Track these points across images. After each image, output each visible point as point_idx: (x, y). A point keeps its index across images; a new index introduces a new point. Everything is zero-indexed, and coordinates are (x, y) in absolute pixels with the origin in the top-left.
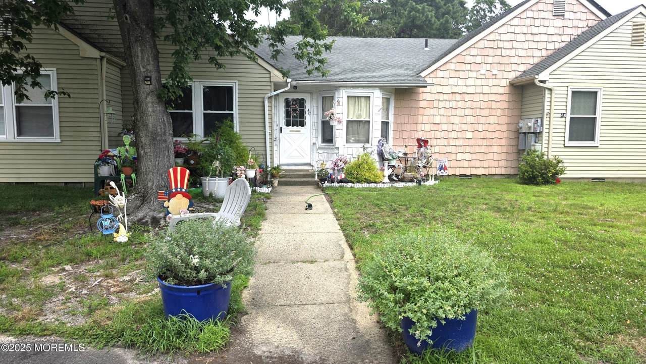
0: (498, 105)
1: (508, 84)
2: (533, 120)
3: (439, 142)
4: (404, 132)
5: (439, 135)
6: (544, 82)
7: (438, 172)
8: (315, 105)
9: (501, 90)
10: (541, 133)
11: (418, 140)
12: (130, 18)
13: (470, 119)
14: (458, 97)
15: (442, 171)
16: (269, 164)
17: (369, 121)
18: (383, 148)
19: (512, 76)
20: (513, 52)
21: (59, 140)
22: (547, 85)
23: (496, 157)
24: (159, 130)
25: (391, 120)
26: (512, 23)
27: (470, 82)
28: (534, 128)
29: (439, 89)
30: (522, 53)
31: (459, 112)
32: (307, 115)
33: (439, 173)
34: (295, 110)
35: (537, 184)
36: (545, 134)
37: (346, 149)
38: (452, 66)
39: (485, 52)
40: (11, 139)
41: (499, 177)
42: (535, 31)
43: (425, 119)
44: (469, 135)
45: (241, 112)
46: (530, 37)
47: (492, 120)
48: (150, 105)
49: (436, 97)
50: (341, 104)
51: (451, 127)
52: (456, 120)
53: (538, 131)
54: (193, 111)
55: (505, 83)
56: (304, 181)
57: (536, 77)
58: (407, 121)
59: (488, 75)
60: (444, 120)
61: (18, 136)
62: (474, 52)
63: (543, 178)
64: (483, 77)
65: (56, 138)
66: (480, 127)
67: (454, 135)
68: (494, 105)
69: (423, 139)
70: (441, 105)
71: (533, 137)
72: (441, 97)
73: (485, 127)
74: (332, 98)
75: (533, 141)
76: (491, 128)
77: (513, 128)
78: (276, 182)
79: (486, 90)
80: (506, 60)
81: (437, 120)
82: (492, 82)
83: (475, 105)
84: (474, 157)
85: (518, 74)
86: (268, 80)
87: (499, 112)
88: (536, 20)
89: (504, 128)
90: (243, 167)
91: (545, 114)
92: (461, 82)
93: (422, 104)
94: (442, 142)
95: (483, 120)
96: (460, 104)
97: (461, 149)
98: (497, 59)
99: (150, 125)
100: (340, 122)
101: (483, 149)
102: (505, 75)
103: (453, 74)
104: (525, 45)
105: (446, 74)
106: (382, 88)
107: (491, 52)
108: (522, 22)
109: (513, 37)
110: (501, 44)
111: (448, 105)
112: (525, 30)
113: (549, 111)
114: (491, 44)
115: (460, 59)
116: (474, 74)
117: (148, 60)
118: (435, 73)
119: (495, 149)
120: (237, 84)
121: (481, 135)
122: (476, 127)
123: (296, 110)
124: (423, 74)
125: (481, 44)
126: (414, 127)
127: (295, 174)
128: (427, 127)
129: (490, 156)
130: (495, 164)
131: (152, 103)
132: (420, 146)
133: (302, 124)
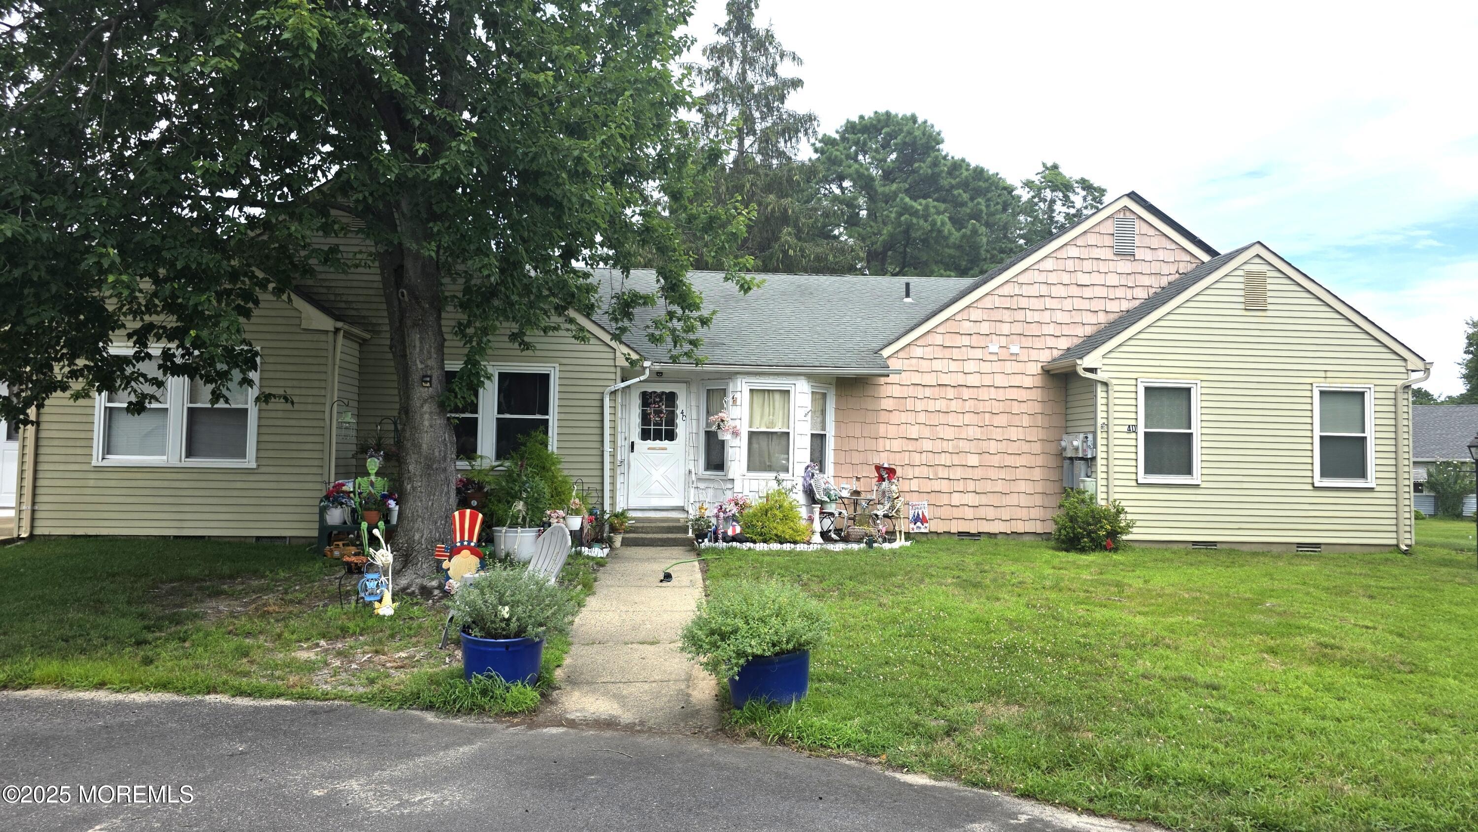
0: (1024, 408)
1: (1039, 371)
2: (1082, 436)
3: (917, 472)
4: (854, 453)
5: (917, 459)
6: (1093, 370)
7: (912, 526)
8: (693, 403)
9: (1028, 382)
10: (1094, 459)
11: (878, 468)
12: (409, 294)
13: (972, 432)
14: (951, 393)
15: (919, 524)
16: (607, 508)
17: (788, 433)
18: (812, 482)
19: (1046, 356)
20: (1046, 317)
21: (253, 465)
22: (1100, 376)
23: (1024, 501)
24: (437, 454)
25: (830, 432)
26: (1042, 266)
27: (970, 366)
28: (1084, 451)
29: (916, 378)
30: (1060, 317)
31: (952, 419)
32: (679, 421)
33: (913, 528)
34: (658, 412)
35: (1083, 550)
36: (1100, 462)
37: (746, 483)
38: (938, 339)
39: (997, 315)
40: (174, 461)
41: (1032, 538)
42: (1084, 279)
43: (892, 431)
44: (973, 460)
45: (563, 416)
46: (1075, 290)
47: (1013, 433)
48: (427, 416)
49: (911, 391)
50: (738, 403)
51: (939, 446)
52: (949, 433)
53: (1089, 456)
54: (480, 416)
55: (1035, 368)
56: (668, 539)
57: (1079, 362)
58: (858, 435)
59: (1004, 354)
60: (926, 431)
61: (187, 457)
62: (975, 314)
63: (1092, 540)
64: (995, 358)
65: (250, 461)
66: (993, 447)
67: (944, 459)
68: (1016, 408)
69: (886, 466)
70: (920, 405)
71: (1080, 466)
72: (920, 392)
73: (1002, 447)
74: (724, 392)
75: (1083, 473)
76: (1013, 448)
77: (1052, 448)
78: (618, 539)
79: (999, 380)
80: (1034, 330)
81: (914, 432)
82: (1010, 367)
83: (981, 407)
84: (984, 500)
85: (1056, 353)
86: (611, 363)
87: (1026, 421)
88: (1085, 262)
89: (1037, 448)
90: (561, 513)
91: (1099, 425)
92: (954, 366)
93: (886, 404)
94: (925, 471)
95: (997, 434)
96: (954, 405)
97: (960, 486)
98: (1018, 328)
99: (424, 446)
100: (736, 434)
101: (999, 486)
102: (1034, 355)
103: (939, 353)
104: (1067, 304)
105: (928, 352)
106: (809, 377)
107: (1007, 316)
108: (1061, 265)
109: (1044, 290)
110: (1024, 302)
111: (932, 406)
112: (1066, 278)
113: (1105, 421)
114: (1007, 303)
115: (950, 326)
116: (978, 353)
117: (429, 352)
118: (907, 349)
119: (1022, 486)
120: (557, 369)
121: (996, 460)
122: (984, 445)
123: (661, 412)
124: (886, 353)
125: (988, 303)
126: (870, 444)
127: (653, 525)
128: (896, 445)
129: (1013, 500)
130: (1023, 513)
131: (431, 413)
132: (881, 479)
133: (671, 436)
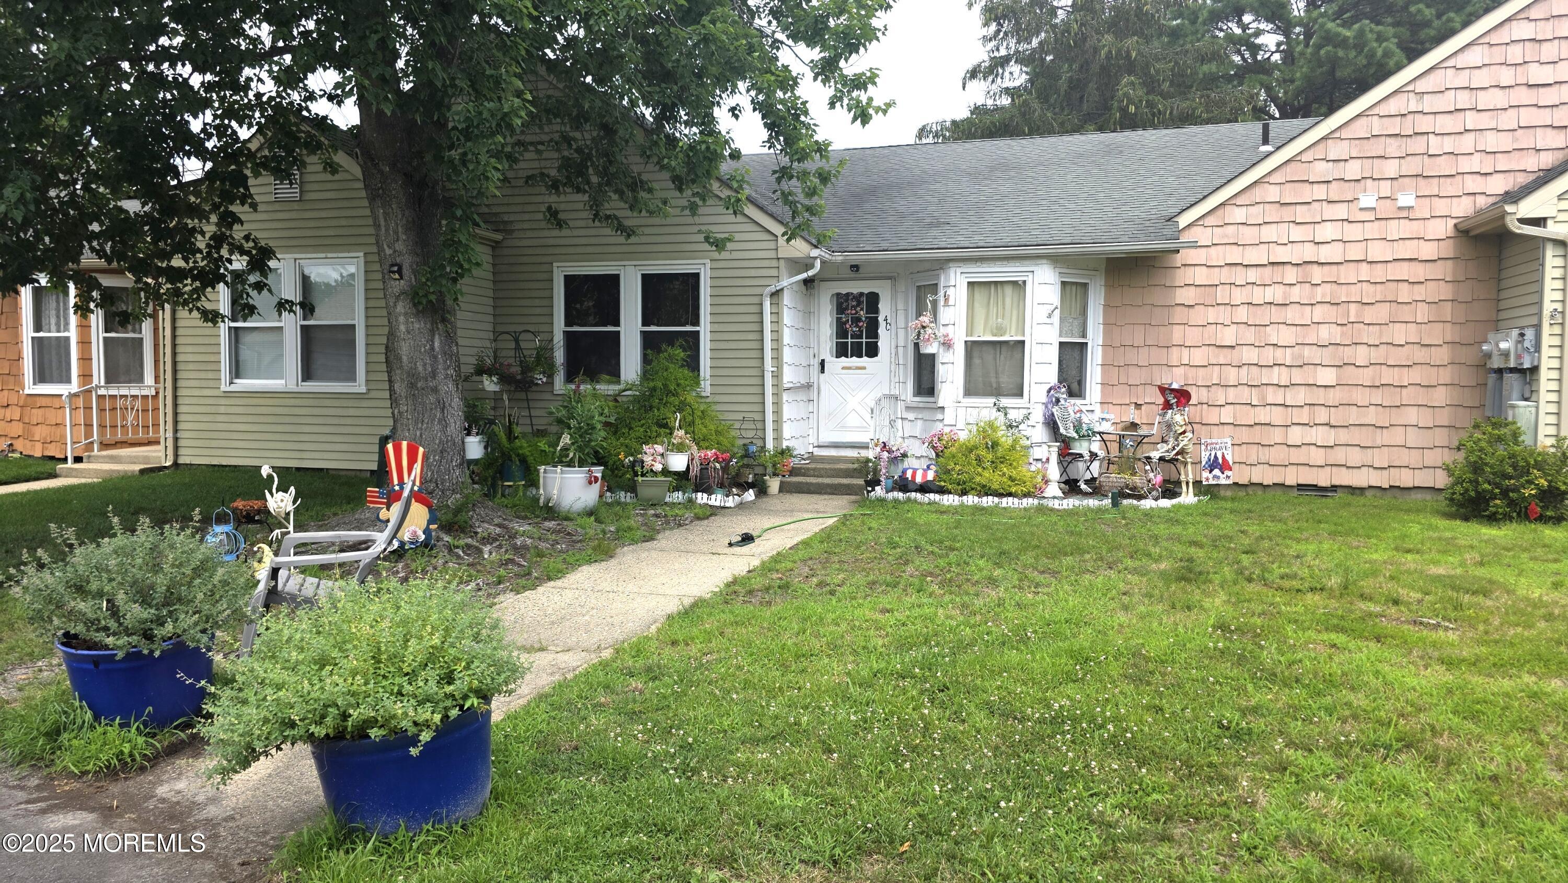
0: (1420, 292)
1: (1450, 231)
2: (1515, 333)
3: (1232, 395)
4: (1131, 369)
5: (1232, 376)
6: (1539, 222)
7: (1205, 474)
8: (901, 306)
9: (1428, 251)
10: (1535, 370)
13: (1325, 334)
14: (1291, 275)
15: (1217, 472)
16: (770, 445)
17: (1023, 342)
18: (1055, 410)
19: (1463, 208)
20: (1467, 143)
21: (363, 389)
23: (1414, 437)
25: (1095, 338)
26: (1460, 61)
27: (1327, 232)
28: (1519, 357)
29: (1234, 255)
30: (1491, 141)
31: (1291, 314)
32: (882, 331)
33: (1207, 477)
36: (1546, 376)
37: (961, 412)
38: (1273, 193)
39: (1376, 148)
40: (292, 387)
41: (1428, 496)
42: (1538, 74)
43: (1193, 335)
44: (1327, 376)
45: (717, 327)
46: (1523, 96)
47: (1399, 334)
49: (1225, 275)
50: (951, 302)
51: (1269, 355)
52: (1286, 336)
53: (1527, 365)
54: (622, 329)
55: (1444, 229)
56: (840, 485)
57: (1509, 208)
58: (1139, 341)
59: (1386, 209)
60: (1249, 335)
61: (303, 381)
62: (1336, 150)
64: (1370, 216)
65: (359, 386)
66: (1361, 355)
67: (1276, 376)
68: (1404, 293)
70: (1239, 296)
72: (1240, 276)
73: (1376, 355)
74: (934, 288)
76: (1396, 357)
77: (1469, 355)
78: (774, 485)
79: (1377, 251)
80: (1444, 166)
81: (1228, 336)
82: (1395, 229)
83: (1343, 295)
84: (1343, 436)
85: (1482, 202)
86: (772, 254)
87: (1423, 311)
88: (1545, 46)
89: (1442, 355)
90: (659, 448)
91: (1546, 312)
92: (1297, 233)
93: (1185, 296)
94: (1244, 394)
95: (1370, 335)
96: (1296, 294)
97: (1303, 416)
98: (1412, 166)
100: (947, 345)
101: (1371, 416)
102: (1441, 207)
103: (1273, 214)
104: (1508, 120)
105: (1256, 215)
106: (1055, 260)
107: (1393, 148)
108: (1497, 55)
109: (1464, 100)
110: (1424, 124)
111: (1258, 295)
112: (1506, 76)
113: (1559, 306)
114: (1394, 127)
115: (1292, 172)
116: (1341, 211)
117: (396, 232)
118: (1220, 212)
119: (1412, 416)
120: (708, 266)
121: (1366, 376)
122: (1347, 354)
123: (859, 320)
124: (1184, 220)
125: (1360, 129)
126: (1157, 356)
128: (1199, 357)
129: (1396, 435)
130: (1413, 458)
131: (406, 314)
133: (873, 351)
